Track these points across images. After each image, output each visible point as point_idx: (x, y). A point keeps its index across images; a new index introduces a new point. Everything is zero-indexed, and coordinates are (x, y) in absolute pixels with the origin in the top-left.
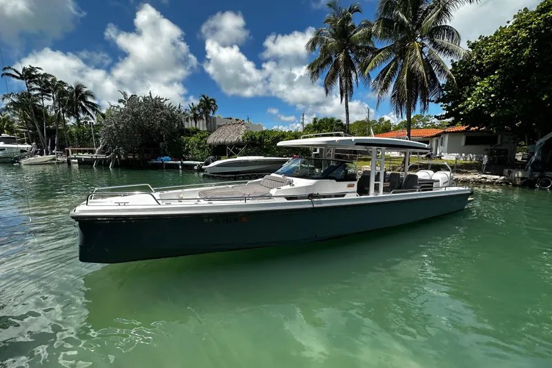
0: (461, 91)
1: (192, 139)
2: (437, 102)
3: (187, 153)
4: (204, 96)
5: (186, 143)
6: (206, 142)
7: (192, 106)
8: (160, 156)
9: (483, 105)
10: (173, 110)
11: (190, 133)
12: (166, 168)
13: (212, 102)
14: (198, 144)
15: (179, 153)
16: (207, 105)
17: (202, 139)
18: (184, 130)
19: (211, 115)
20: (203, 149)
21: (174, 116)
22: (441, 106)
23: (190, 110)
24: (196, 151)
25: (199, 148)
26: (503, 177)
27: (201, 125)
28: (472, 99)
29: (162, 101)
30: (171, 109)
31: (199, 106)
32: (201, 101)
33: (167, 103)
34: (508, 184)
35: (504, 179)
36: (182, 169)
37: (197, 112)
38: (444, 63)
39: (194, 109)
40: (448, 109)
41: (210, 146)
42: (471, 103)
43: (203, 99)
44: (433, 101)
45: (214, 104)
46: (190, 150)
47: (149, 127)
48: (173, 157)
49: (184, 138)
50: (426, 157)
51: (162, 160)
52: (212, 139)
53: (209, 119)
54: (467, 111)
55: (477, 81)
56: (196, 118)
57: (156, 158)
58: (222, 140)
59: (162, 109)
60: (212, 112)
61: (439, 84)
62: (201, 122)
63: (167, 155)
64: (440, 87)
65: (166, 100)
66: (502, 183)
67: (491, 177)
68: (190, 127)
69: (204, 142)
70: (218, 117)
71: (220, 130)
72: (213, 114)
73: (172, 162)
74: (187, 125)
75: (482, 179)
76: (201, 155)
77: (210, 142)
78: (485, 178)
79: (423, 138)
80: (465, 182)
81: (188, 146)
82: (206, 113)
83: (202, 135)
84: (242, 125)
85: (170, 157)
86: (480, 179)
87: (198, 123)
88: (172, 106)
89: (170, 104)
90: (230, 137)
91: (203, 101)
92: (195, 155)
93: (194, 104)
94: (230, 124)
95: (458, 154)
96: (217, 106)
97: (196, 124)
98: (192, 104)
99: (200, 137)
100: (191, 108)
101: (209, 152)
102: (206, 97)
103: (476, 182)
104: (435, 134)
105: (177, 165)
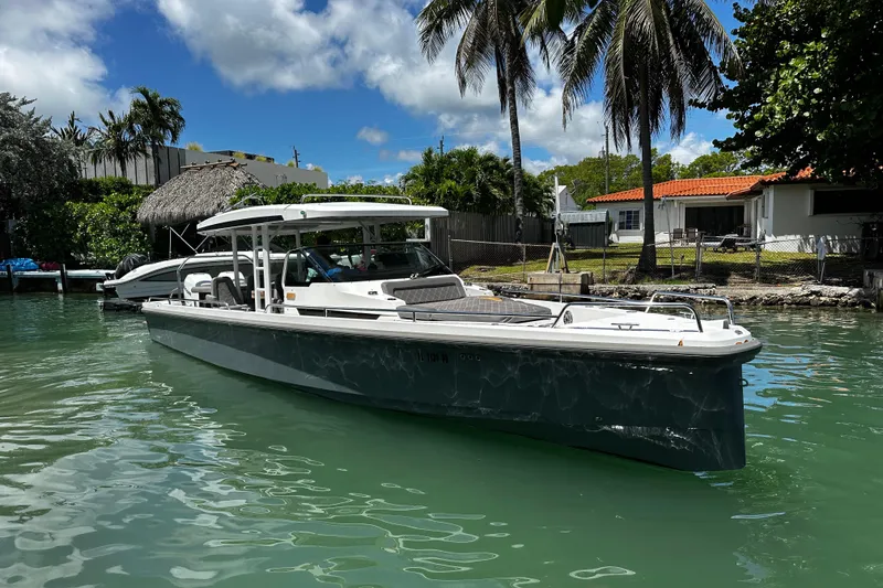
0: (762, 80)
1: (97, 210)
2: (714, 106)
3: (83, 248)
4: (145, 93)
5: (80, 218)
6: (135, 216)
7: (111, 121)
9: (807, 114)
10: (41, 130)
11: (94, 191)
12: (19, 290)
13: (168, 109)
14: (112, 221)
15: (61, 248)
16: (156, 117)
17: (122, 207)
18: (81, 185)
19: (168, 143)
20: (126, 235)
21: (44, 148)
22: (729, 117)
23: (104, 129)
24: (107, 241)
25: (115, 234)
26: (856, 290)
27: (139, 171)
28: (776, 100)
29: (11, 104)
30: (37, 128)
31: (131, 119)
32: (137, 104)
33: (25, 110)
34: (867, 305)
35: (859, 294)
36: (65, 291)
37: (126, 136)
38: (710, 13)
39: (117, 128)
40: (741, 122)
41: (146, 227)
42: (777, 109)
43: (143, 100)
44: (702, 105)
45: (174, 114)
46: (90, 240)
48: (47, 260)
49: (76, 207)
51: (8, 268)
52: (147, 210)
53: (161, 154)
54: (772, 128)
55: (790, 57)
56: (121, 152)
58: (176, 210)
59: (9, 124)
60: (169, 135)
61: (711, 62)
62: (141, 161)
63: (27, 255)
64: (713, 69)
65: (24, 103)
66: (853, 304)
67: (831, 291)
68: (110, 173)
69: (129, 216)
70: (191, 149)
71: (174, 184)
72: (173, 141)
73: (36, 273)
74: (90, 172)
75: (811, 295)
76: (120, 253)
77: (144, 217)
78: (818, 294)
79: (727, 199)
80: (773, 304)
81: (84, 229)
82: (154, 138)
83: (124, 198)
84: (235, 169)
85: (35, 259)
86: (807, 295)
87: (130, 166)
88: (37, 120)
89: (32, 113)
90: (198, 201)
91: (143, 106)
92: (104, 252)
93: (115, 115)
94: (202, 168)
95: (798, 237)
96: (181, 119)
97: (123, 169)
98: (111, 114)
99: (119, 203)
100: (106, 124)
101: (143, 244)
102: (150, 94)
103: (797, 304)
104: (748, 188)
105: (52, 280)
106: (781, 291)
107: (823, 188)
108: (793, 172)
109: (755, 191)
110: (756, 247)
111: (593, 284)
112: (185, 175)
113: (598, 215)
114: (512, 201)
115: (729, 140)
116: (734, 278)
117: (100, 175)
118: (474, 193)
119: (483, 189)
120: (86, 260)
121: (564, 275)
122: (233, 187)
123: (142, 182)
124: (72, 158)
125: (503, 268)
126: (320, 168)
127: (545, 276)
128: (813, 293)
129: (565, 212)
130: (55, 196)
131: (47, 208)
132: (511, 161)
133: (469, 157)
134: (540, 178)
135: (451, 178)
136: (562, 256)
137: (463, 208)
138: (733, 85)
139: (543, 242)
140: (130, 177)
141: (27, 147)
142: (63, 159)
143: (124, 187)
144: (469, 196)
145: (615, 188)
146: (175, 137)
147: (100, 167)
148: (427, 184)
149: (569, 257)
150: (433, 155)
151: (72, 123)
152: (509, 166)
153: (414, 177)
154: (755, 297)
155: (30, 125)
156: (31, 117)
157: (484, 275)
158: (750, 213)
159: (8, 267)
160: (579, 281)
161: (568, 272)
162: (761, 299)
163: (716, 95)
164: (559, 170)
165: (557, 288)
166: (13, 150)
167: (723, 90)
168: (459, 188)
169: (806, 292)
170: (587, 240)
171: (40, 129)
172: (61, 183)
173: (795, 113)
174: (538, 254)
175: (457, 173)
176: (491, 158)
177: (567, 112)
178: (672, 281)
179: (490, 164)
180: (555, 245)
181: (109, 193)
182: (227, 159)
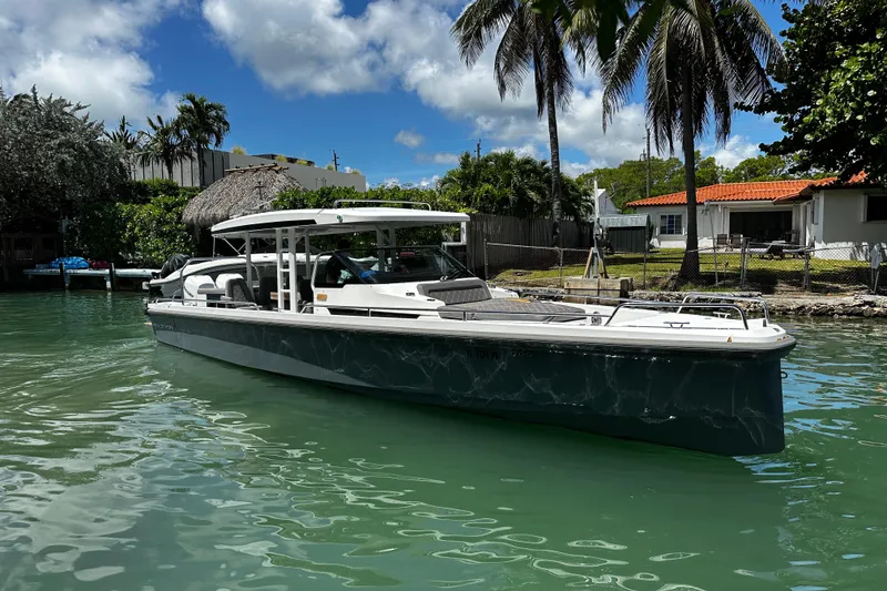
0: (812, 83)
1: (145, 211)
2: (761, 109)
3: (131, 248)
4: (192, 99)
5: (129, 218)
6: (180, 217)
7: (159, 125)
8: (62, 255)
9: (860, 117)
10: (95, 134)
11: (142, 193)
12: (71, 288)
13: (214, 113)
14: (159, 222)
15: (110, 247)
16: (201, 122)
17: (168, 208)
18: (131, 187)
19: (211, 147)
20: (171, 236)
21: (97, 151)
22: (777, 120)
23: (153, 133)
24: (153, 242)
25: (161, 235)
27: (185, 173)
28: (827, 103)
29: (67, 110)
30: (90, 132)
31: (177, 124)
32: (183, 110)
33: (79, 115)
36: (113, 289)
37: (174, 140)
38: (757, 15)
39: (165, 132)
40: (790, 125)
41: (191, 228)
42: (827, 111)
43: (190, 105)
44: (748, 108)
45: (219, 119)
46: (137, 240)
47: (29, 179)
48: (97, 260)
49: (125, 209)
50: (768, 252)
52: (192, 212)
53: (207, 157)
54: (822, 132)
55: (842, 59)
56: (168, 156)
57: (47, 262)
59: (64, 128)
60: (213, 139)
61: (758, 64)
62: (187, 164)
63: (79, 254)
64: (760, 71)
65: (79, 108)
68: (158, 175)
69: (175, 217)
70: (235, 152)
71: (218, 187)
72: (216, 145)
73: (87, 271)
74: (139, 174)
75: (863, 305)
76: (165, 253)
77: (189, 218)
78: (872, 304)
79: (775, 204)
80: (823, 314)
81: (132, 229)
82: (199, 141)
83: (171, 200)
84: (277, 172)
85: (86, 257)
86: (860, 306)
87: (176, 168)
88: (91, 124)
89: (87, 117)
90: (241, 203)
91: (189, 110)
92: (150, 252)
93: (163, 119)
94: (245, 171)
95: (850, 244)
96: (226, 123)
97: (170, 172)
98: (159, 117)
99: (166, 204)
100: (155, 128)
101: (187, 244)
102: (197, 99)
103: (849, 314)
104: (796, 193)
105: (101, 279)
106: (831, 301)
107: (877, 193)
108: (845, 176)
109: (805, 196)
110: (805, 255)
111: (633, 290)
112: (229, 178)
113: (638, 220)
114: (549, 206)
115: (776, 144)
116: (782, 286)
117: (148, 177)
118: (511, 197)
119: (520, 192)
120: (134, 260)
121: (603, 280)
122: (275, 190)
123: (188, 184)
124: (122, 160)
125: (539, 273)
126: (358, 171)
127: (582, 282)
128: (866, 303)
129: (604, 217)
130: (105, 197)
131: (99, 209)
132: (549, 165)
133: (506, 160)
134: (579, 182)
135: (488, 181)
136: (601, 261)
137: (499, 211)
138: (780, 87)
139: (580, 246)
140: (177, 179)
141: (81, 150)
142: (114, 162)
143: (171, 189)
144: (505, 200)
145: (657, 192)
146: (219, 141)
147: (148, 169)
148: (464, 188)
149: (607, 262)
150: (470, 159)
151: (122, 128)
152: (547, 170)
153: (451, 180)
154: (803, 307)
155: (84, 129)
156: (85, 121)
157: (520, 279)
158: (798, 219)
159: (61, 265)
160: (618, 287)
161: (607, 277)
162: (810, 309)
163: (764, 97)
164: (598, 172)
165: (595, 293)
166: (69, 153)
167: (770, 92)
168: (496, 192)
169: (858, 302)
170: (627, 245)
171: (93, 133)
172: (112, 185)
173: (848, 117)
174: (576, 259)
175: (494, 177)
176: (528, 161)
177: (608, 116)
178: (715, 289)
179: (528, 167)
180: (594, 250)
181: (156, 195)
182: (270, 163)
